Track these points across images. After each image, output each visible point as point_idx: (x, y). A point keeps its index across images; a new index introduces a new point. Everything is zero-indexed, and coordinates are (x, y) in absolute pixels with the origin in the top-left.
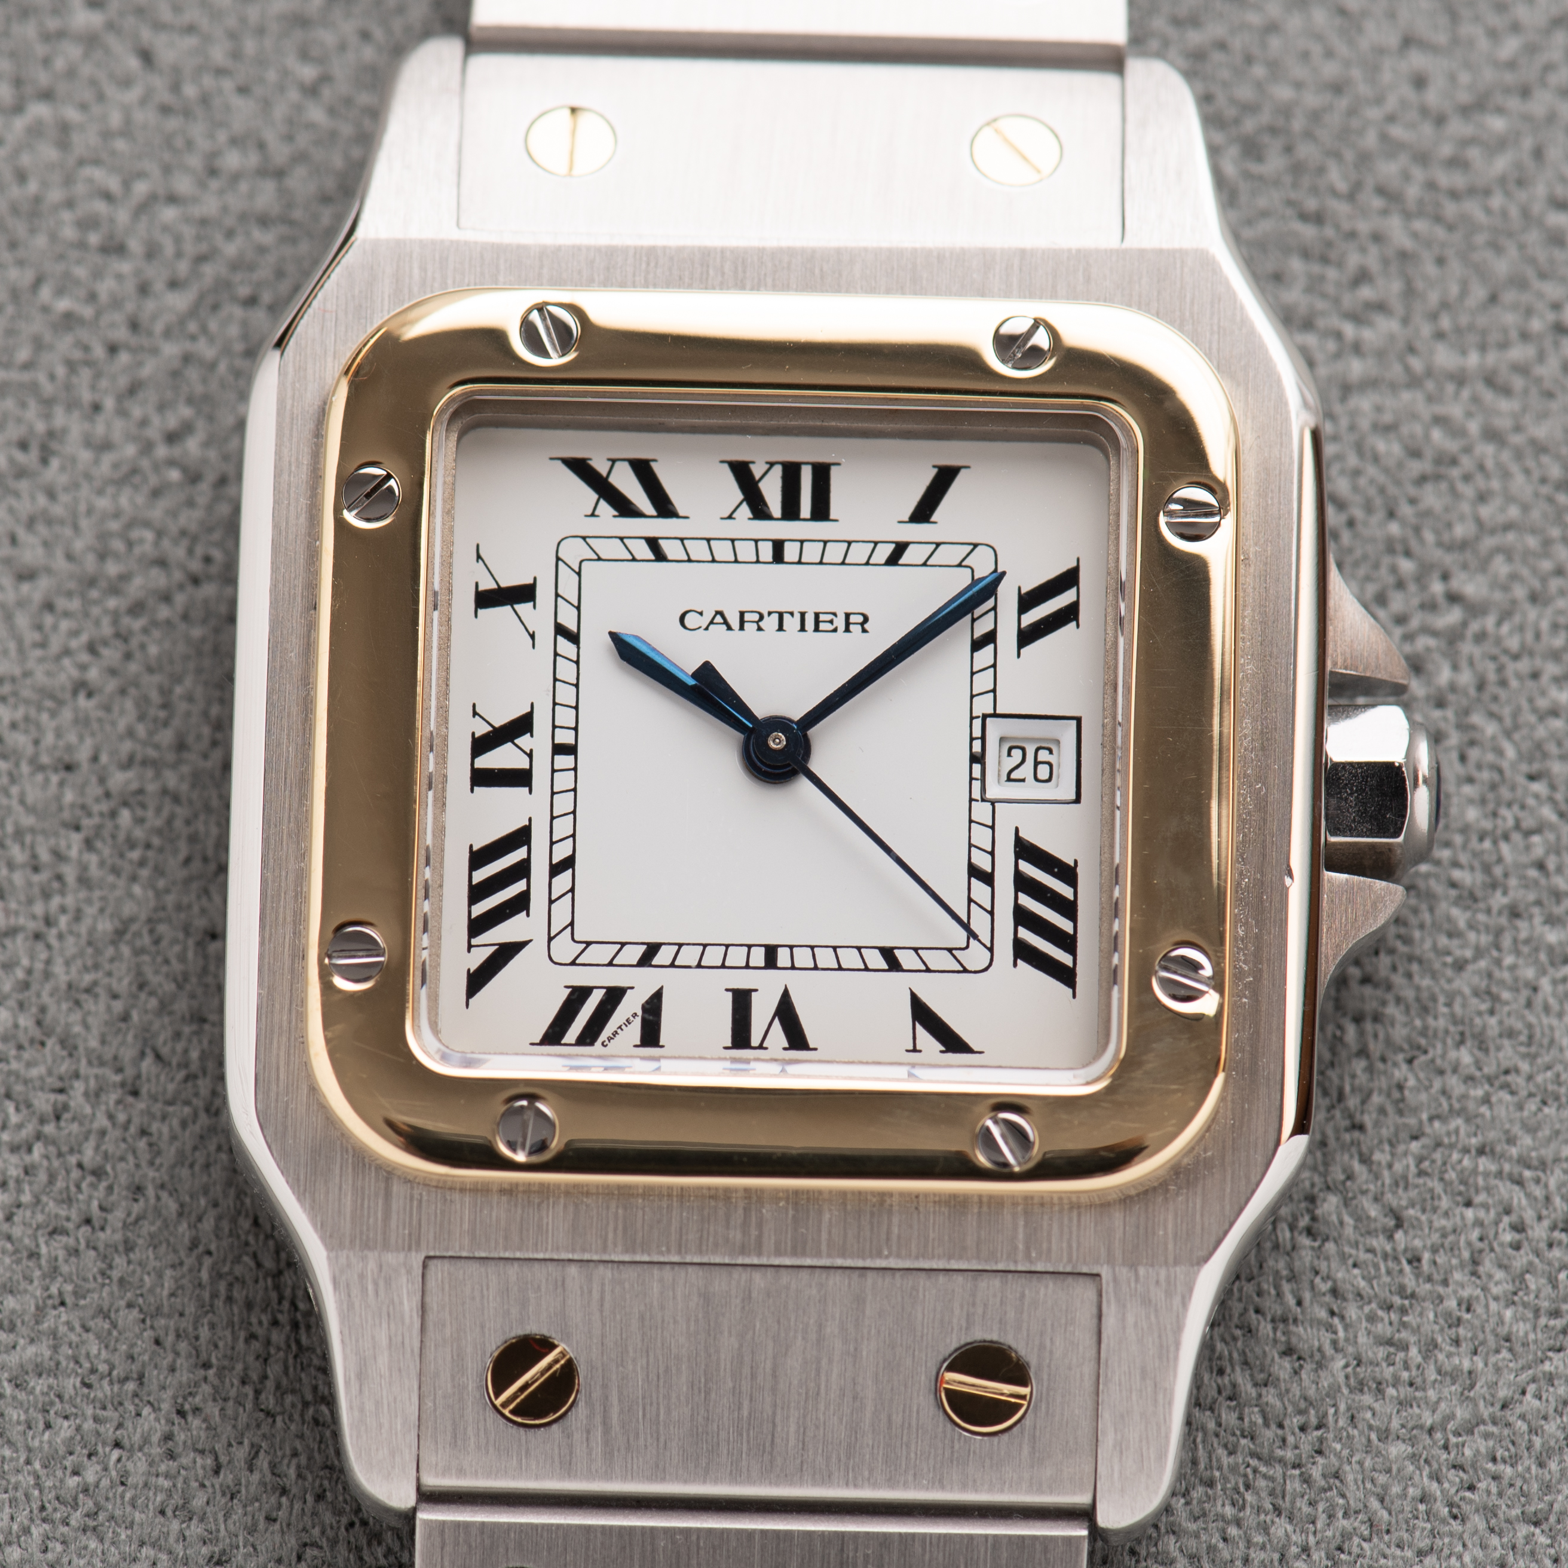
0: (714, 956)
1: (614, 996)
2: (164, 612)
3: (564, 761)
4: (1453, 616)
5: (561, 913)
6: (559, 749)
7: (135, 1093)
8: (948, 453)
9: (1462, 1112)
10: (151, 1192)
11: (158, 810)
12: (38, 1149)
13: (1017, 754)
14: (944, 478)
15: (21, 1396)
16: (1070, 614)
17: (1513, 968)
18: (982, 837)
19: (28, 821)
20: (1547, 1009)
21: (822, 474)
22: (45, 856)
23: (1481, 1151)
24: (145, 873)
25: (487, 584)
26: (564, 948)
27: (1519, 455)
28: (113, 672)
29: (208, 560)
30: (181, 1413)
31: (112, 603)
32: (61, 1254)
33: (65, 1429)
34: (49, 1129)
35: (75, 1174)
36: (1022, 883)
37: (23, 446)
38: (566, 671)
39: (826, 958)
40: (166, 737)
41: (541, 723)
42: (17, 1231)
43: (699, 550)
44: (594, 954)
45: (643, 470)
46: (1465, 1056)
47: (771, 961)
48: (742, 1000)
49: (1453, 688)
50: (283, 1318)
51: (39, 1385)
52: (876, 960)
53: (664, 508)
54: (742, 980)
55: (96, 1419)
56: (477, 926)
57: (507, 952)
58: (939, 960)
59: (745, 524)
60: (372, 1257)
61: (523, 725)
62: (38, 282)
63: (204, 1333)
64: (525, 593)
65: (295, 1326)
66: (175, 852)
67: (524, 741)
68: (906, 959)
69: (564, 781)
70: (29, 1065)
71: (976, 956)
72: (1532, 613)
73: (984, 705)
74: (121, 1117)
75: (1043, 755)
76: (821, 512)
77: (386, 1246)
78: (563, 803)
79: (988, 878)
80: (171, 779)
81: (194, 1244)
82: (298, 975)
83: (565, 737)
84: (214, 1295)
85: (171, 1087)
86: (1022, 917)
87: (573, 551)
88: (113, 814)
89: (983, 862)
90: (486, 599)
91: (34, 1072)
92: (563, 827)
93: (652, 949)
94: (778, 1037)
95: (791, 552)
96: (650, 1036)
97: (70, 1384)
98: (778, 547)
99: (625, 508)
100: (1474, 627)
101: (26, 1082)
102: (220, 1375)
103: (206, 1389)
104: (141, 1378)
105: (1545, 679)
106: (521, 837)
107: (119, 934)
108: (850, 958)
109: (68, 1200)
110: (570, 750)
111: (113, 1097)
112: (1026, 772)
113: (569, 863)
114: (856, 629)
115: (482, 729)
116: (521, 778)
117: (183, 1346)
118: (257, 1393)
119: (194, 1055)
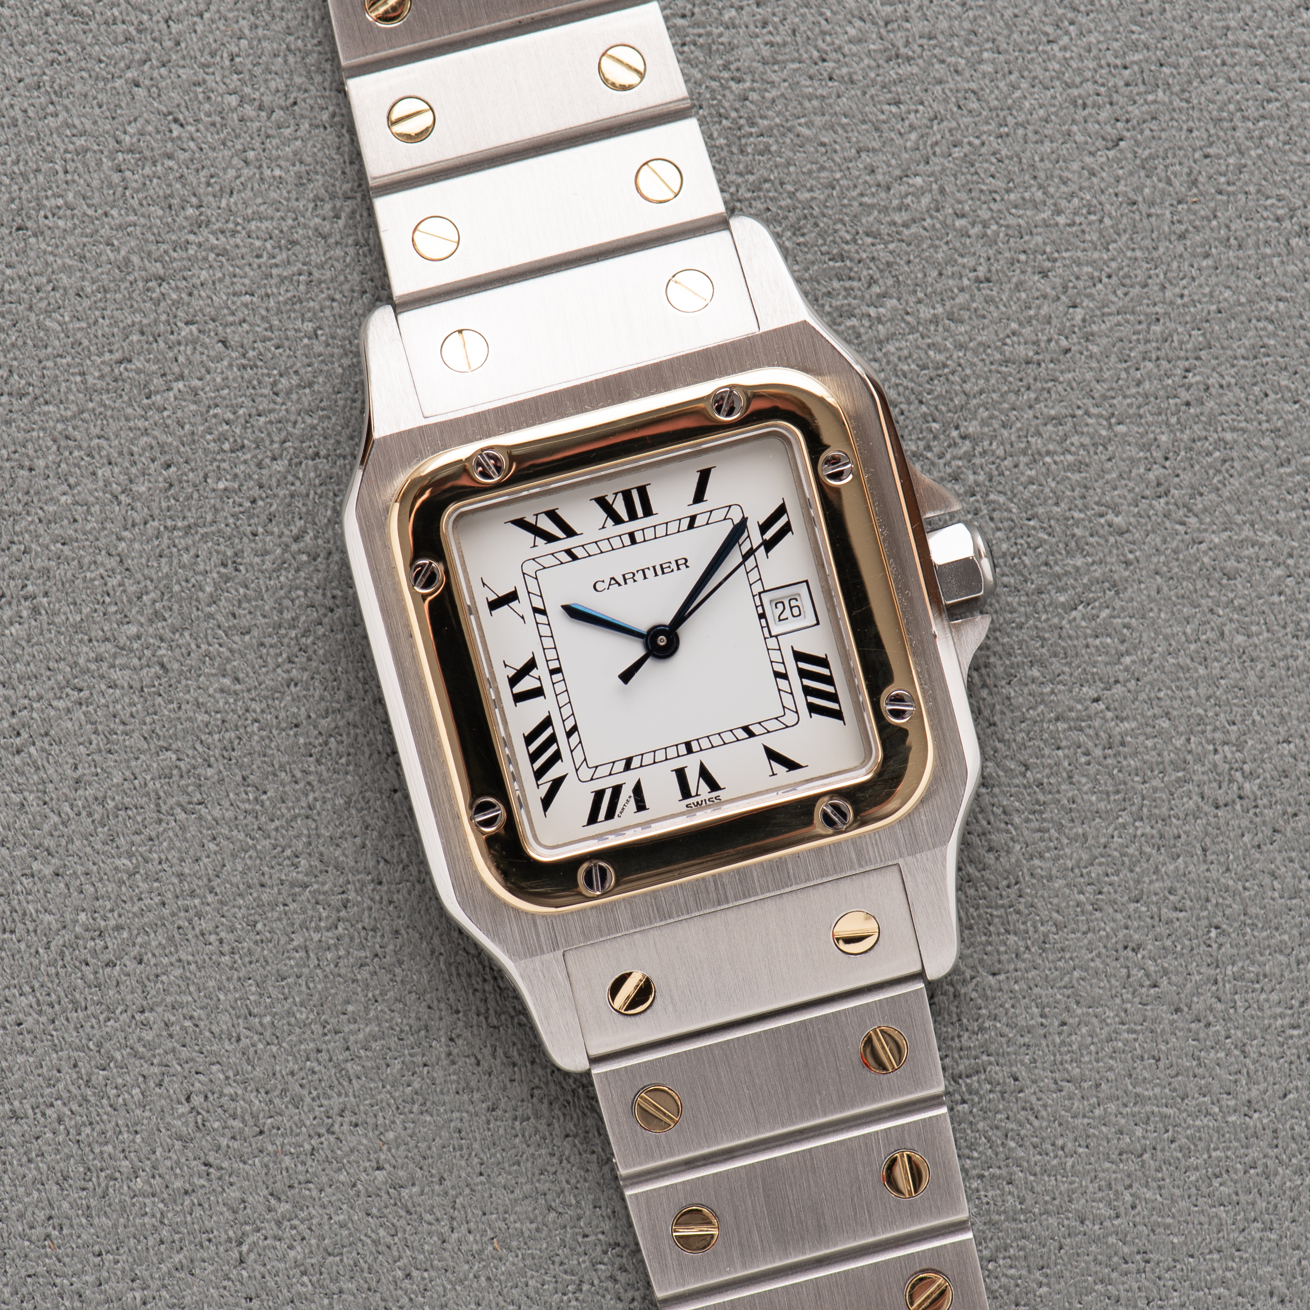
0: (660, 756)
1: (617, 790)
2: (321, 631)
3: (557, 677)
4: (967, 445)
5: (578, 755)
6: (553, 672)
7: (380, 883)
8: (703, 463)
9: (1043, 701)
10: (403, 931)
11: (348, 734)
12: (341, 926)
13: (780, 606)
14: (704, 476)
15: (369, 1054)
16: (787, 529)
17: (1048, 620)
18: (776, 656)
19: (285, 759)
20: (1070, 637)
21: (643, 491)
22: (299, 775)
23: (1057, 719)
24: (351, 768)
25: (492, 597)
26: (585, 773)
27: (975, 352)
28: (304, 669)
29: (334, 597)
30: (452, 1040)
31: (293, 634)
32: (368, 976)
33: (397, 1065)
34: (343, 914)
35: (363, 933)
36: (803, 674)
37: (224, 565)
38: (545, 630)
39: (716, 741)
40: (341, 695)
41: (540, 661)
42: (343, 971)
43: (593, 549)
44: (602, 771)
45: (553, 515)
46: (1035, 672)
47: (690, 750)
48: (681, 774)
49: (978, 484)
50: (488, 977)
51: (377, 1046)
52: (742, 734)
53: (570, 532)
54: (678, 764)
55: (411, 1055)
56: (539, 774)
57: (557, 784)
58: (772, 725)
59: (612, 529)
60: (537, 959)
61: (531, 665)
62: (206, 477)
63: (451, 995)
64: (512, 597)
65: (495, 979)
66: (363, 753)
67: (534, 673)
68: (755, 729)
69: (560, 687)
70: (323, 884)
71: (790, 718)
72: (1005, 433)
73: (757, 588)
74: (377, 898)
75: (793, 603)
76: (648, 512)
77: (543, 953)
78: (563, 699)
79: (785, 676)
80: (350, 715)
81: (433, 952)
82: (459, 826)
83: (554, 665)
84: (450, 975)
85: (397, 875)
86: (807, 691)
87: (530, 568)
88: (326, 743)
89: (780, 668)
90: (494, 605)
91: (326, 887)
92: (566, 711)
93: (629, 761)
94: (704, 788)
95: (639, 537)
96: (641, 806)
97: (393, 1042)
98: (632, 535)
99: (550, 538)
100: (979, 449)
101: (325, 893)
102: (465, 1015)
103: (460, 1024)
104: (426, 1028)
105: (1021, 466)
106: (547, 722)
107: (348, 803)
108: (728, 737)
109: (363, 947)
110: (558, 670)
111: (370, 887)
112: (787, 613)
113: (575, 729)
114: (683, 567)
115: (512, 673)
116: (538, 692)
117: (442, 1005)
118: (486, 1018)
119: (404, 856)
